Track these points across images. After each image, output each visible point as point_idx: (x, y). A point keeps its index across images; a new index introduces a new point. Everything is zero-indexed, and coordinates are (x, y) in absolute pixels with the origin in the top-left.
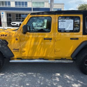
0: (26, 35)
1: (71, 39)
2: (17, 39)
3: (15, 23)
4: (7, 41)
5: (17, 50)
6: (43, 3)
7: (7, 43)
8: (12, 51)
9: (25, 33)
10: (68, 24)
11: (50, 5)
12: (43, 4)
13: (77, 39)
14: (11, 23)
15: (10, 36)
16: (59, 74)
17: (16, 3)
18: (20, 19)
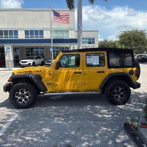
0: (59, 70)
1: (98, 72)
2: (50, 74)
3: (26, 62)
4: (41, 76)
5: (50, 84)
6: (67, 31)
7: (41, 78)
8: (46, 85)
9: (57, 68)
10: (94, 60)
11: (77, 33)
12: (67, 33)
13: (103, 72)
14: (20, 62)
15: (44, 72)
16: (89, 106)
17: (27, 32)
18: (32, 55)
